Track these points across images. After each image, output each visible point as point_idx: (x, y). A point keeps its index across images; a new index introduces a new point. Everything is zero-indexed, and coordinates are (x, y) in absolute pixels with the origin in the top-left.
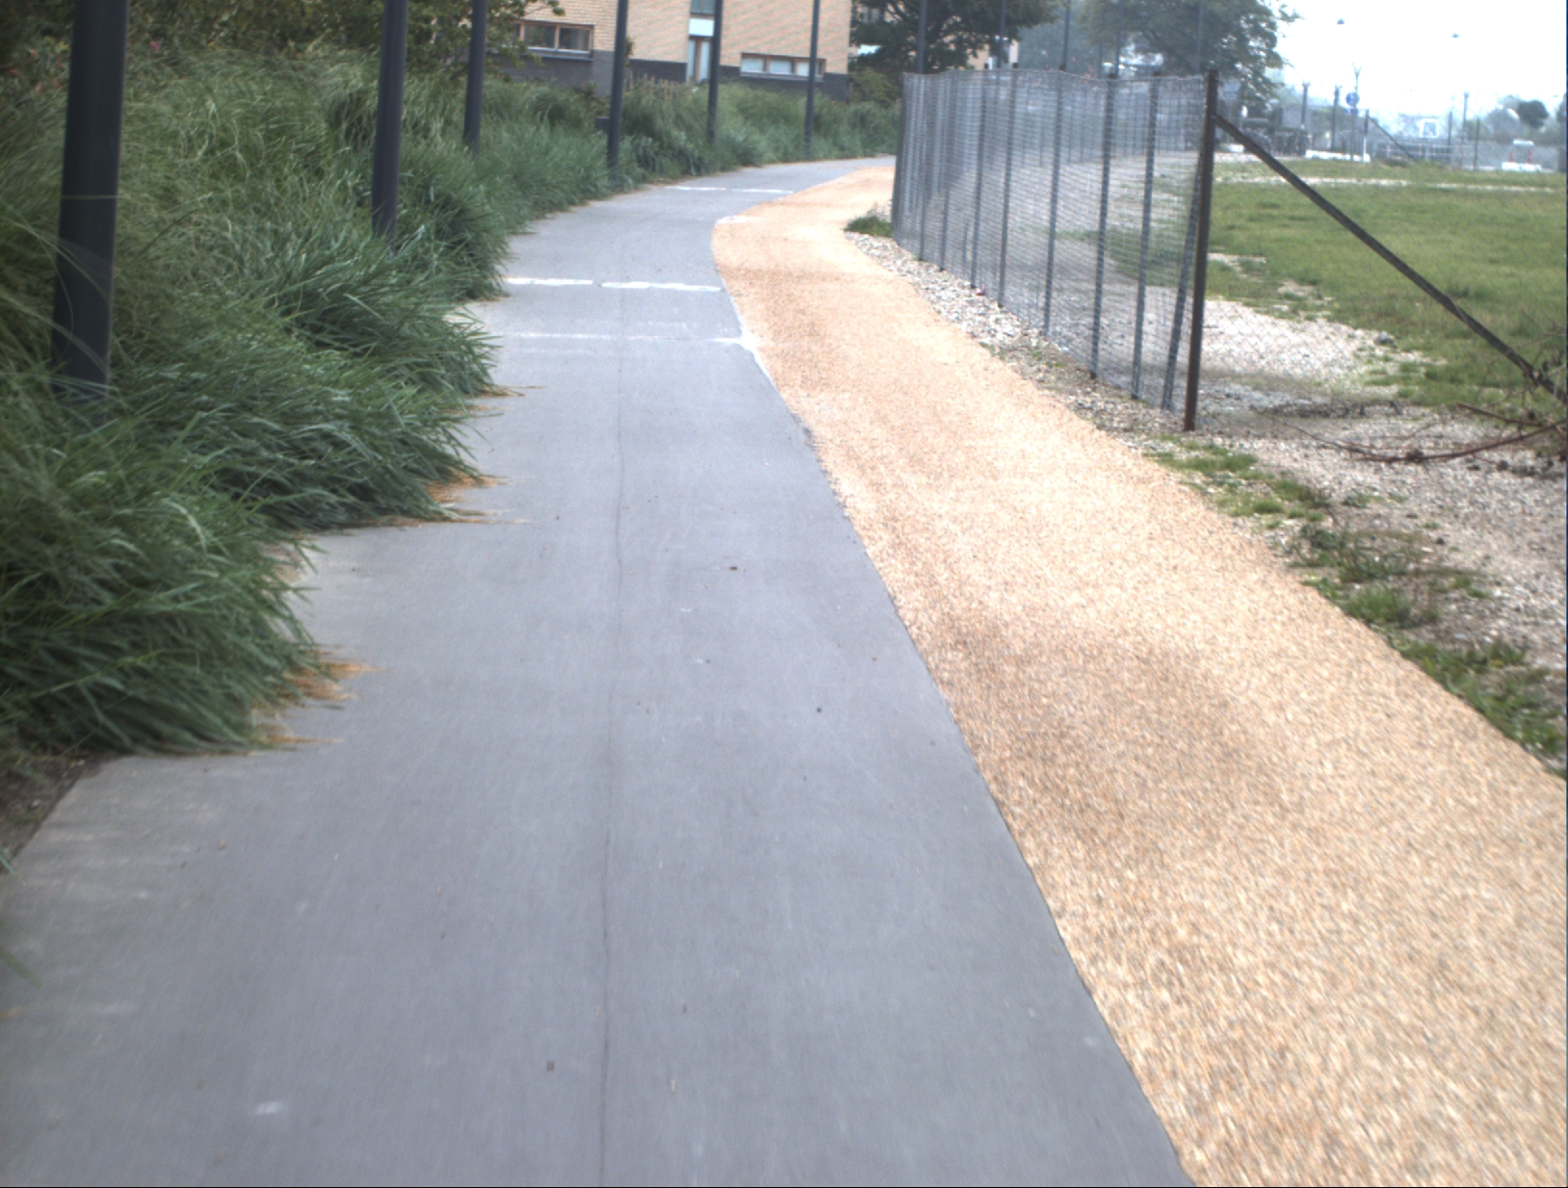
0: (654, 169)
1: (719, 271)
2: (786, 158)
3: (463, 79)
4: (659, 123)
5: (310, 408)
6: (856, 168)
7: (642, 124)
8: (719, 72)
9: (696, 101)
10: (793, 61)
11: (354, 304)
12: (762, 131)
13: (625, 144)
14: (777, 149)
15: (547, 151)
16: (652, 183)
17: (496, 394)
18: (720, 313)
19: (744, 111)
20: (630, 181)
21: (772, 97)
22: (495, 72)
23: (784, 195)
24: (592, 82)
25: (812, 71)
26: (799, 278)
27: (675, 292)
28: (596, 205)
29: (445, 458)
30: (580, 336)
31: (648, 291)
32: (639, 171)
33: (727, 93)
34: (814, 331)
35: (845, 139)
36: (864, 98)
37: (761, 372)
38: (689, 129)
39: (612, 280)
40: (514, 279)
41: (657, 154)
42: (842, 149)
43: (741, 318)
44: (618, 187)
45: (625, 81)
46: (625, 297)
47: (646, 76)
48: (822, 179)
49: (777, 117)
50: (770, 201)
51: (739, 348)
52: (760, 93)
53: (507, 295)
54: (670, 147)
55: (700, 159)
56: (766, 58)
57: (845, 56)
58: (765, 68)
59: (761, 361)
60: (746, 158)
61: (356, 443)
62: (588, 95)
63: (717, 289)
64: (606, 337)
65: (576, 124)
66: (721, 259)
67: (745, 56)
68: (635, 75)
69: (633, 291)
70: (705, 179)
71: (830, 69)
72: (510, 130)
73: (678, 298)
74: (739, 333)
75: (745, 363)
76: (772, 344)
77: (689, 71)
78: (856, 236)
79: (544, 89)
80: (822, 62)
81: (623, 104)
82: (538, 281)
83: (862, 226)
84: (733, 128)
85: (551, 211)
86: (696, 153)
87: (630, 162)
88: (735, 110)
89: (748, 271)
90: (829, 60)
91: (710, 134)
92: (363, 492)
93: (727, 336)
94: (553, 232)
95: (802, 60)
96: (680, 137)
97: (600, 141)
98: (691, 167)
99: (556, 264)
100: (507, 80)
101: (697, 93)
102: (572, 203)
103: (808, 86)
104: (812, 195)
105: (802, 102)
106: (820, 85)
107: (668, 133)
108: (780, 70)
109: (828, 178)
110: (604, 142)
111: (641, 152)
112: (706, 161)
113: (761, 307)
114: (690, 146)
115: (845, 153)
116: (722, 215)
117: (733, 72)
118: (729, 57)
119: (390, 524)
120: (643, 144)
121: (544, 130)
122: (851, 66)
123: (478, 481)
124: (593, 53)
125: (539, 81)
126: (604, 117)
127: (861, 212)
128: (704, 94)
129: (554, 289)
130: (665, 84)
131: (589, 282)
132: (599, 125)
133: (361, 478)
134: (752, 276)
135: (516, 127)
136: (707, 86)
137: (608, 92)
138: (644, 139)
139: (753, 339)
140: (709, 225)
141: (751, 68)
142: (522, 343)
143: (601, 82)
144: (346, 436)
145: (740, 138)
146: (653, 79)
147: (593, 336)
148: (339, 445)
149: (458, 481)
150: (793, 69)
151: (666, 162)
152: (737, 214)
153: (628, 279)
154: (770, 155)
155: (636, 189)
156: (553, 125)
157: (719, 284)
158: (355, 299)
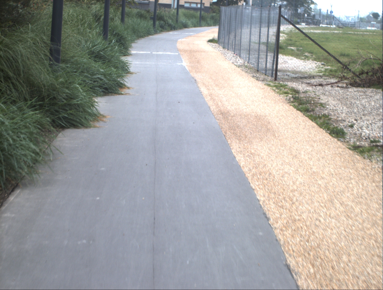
0: (164, 29)
1: (178, 50)
2: (195, 26)
3: (121, 8)
4: (165, 18)
5: (96, 72)
6: (211, 29)
7: (161, 18)
8: (179, 6)
9: (174, 13)
10: (197, 3)
11: (102, 54)
12: (189, 20)
13: (157, 23)
14: (193, 24)
15: (140, 24)
16: (163, 32)
17: (131, 73)
18: (178, 58)
19: (185, 15)
20: (158, 31)
21: (192, 12)
22: (127, 7)
23: (194, 35)
24: (149, 8)
25: (201, 6)
26: (196, 52)
27: (168, 54)
28: (151, 37)
29: (121, 83)
30: (148, 63)
31: (162, 54)
32: (160, 29)
33: (181, 11)
34: (198, 62)
35: (209, 22)
36: (214, 12)
37: (186, 69)
38: (172, 20)
39: (155, 52)
40: (133, 52)
41: (164, 25)
42: (208, 24)
43: (183, 59)
44: (156, 33)
45: (157, 8)
46: (157, 55)
47: (162, 7)
48: (203, 31)
49: (193, 16)
50: (190, 36)
51: (182, 65)
52: (189, 11)
53: (132, 55)
54: (168, 24)
55: (175, 26)
56: (191, 3)
57: (209, 2)
58: (190, 5)
59: (186, 67)
60: (185, 26)
61: (105, 79)
62: (148, 12)
63: (177, 54)
64: (153, 63)
65: (146, 18)
66: (179, 48)
67: (186, 2)
68: (159, 7)
69: (159, 54)
70: (176, 31)
71: (206, 5)
72: (131, 20)
73: (169, 56)
74: (182, 62)
75: (184, 68)
76: (189, 64)
77: (172, 6)
78: (210, 43)
79: (138, 10)
80: (204, 4)
81: (157, 14)
82: (138, 52)
83: (211, 41)
84: (182, 19)
85: (140, 38)
86: (174, 25)
87: (158, 27)
88: (183, 15)
89: (185, 50)
90: (205, 3)
91: (177, 21)
92: (106, 89)
93: (179, 63)
94: (141, 42)
95: (199, 3)
96: (170, 21)
97: (151, 22)
98: (173, 28)
99: (142, 49)
100: (130, 8)
101: (174, 11)
102: (145, 36)
103: (200, 9)
104: (200, 35)
105: (199, 13)
106: (203, 9)
107: (167, 20)
108: (194, 6)
109: (205, 31)
110: (152, 22)
111: (161, 25)
112: (176, 27)
113: (187, 57)
114: (172, 23)
115: (209, 25)
116: (179, 39)
117: (183, 6)
118: (182, 3)
119: (112, 95)
120: (161, 23)
121: (139, 20)
122: (211, 5)
123: (128, 88)
124: (150, 2)
125: (137, 8)
126: (153, 17)
127: (211, 38)
128: (176, 11)
129: (142, 54)
130: (166, 9)
131: (149, 52)
132: (151, 18)
133: (106, 86)
134: (185, 51)
135: (132, 19)
136: (176, 10)
137: (153, 11)
138: (161, 21)
139: (185, 63)
140: (176, 41)
141: (187, 5)
142: (136, 64)
143: (152, 8)
144: (103, 78)
145: (184, 22)
146: (164, 8)
147: (151, 63)
148: (101, 80)
149: (124, 88)
150: (197, 5)
151: (167, 27)
152: (183, 38)
153: (158, 52)
154: (191, 25)
155: (160, 33)
156: (141, 18)
157: (178, 53)
158: (102, 53)
